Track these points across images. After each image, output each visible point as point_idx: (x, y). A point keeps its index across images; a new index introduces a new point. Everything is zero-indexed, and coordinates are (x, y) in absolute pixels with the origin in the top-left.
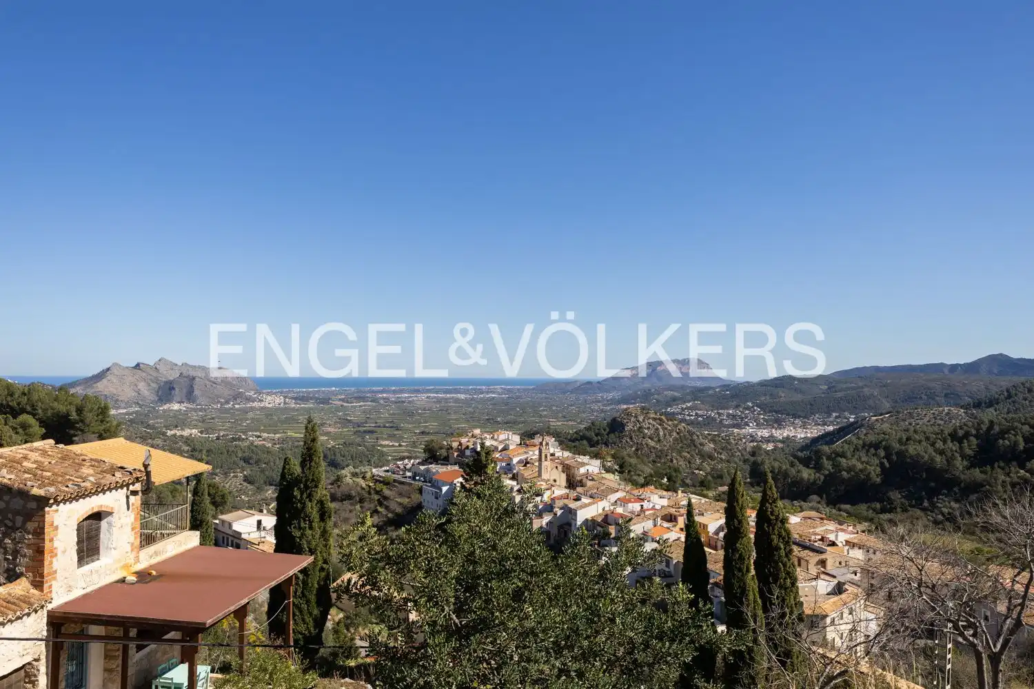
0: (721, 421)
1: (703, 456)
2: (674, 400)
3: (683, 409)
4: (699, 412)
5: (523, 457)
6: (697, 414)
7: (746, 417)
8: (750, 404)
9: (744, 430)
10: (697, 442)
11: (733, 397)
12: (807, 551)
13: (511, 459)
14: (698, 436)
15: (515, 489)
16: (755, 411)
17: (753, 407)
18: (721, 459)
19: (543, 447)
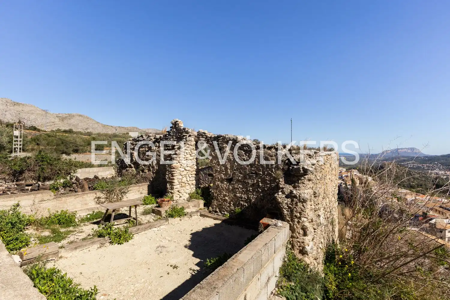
0: (424, 168)
1: (414, 178)
2: (404, 161)
3: (408, 164)
4: (414, 165)
5: (346, 175)
6: (413, 165)
7: (435, 167)
8: (436, 163)
9: (433, 171)
10: (412, 174)
11: (429, 160)
12: (446, 210)
13: (342, 175)
14: (412, 172)
15: (343, 183)
16: (438, 165)
17: (437, 164)
18: (422, 180)
19: (352, 173)
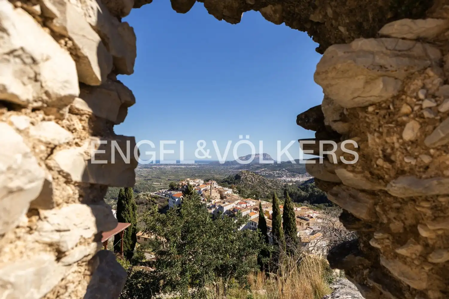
0: (274, 175)
1: (268, 188)
2: (258, 168)
3: (261, 171)
5: (205, 188)
6: (266, 173)
7: (283, 174)
8: (284, 169)
9: (282, 178)
10: (266, 183)
11: (278, 167)
12: (303, 220)
13: (201, 189)
14: (266, 180)
16: (286, 171)
18: (274, 188)
19: (212, 185)
